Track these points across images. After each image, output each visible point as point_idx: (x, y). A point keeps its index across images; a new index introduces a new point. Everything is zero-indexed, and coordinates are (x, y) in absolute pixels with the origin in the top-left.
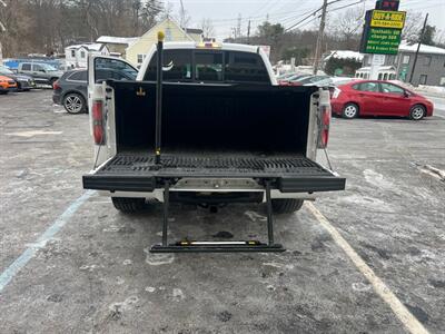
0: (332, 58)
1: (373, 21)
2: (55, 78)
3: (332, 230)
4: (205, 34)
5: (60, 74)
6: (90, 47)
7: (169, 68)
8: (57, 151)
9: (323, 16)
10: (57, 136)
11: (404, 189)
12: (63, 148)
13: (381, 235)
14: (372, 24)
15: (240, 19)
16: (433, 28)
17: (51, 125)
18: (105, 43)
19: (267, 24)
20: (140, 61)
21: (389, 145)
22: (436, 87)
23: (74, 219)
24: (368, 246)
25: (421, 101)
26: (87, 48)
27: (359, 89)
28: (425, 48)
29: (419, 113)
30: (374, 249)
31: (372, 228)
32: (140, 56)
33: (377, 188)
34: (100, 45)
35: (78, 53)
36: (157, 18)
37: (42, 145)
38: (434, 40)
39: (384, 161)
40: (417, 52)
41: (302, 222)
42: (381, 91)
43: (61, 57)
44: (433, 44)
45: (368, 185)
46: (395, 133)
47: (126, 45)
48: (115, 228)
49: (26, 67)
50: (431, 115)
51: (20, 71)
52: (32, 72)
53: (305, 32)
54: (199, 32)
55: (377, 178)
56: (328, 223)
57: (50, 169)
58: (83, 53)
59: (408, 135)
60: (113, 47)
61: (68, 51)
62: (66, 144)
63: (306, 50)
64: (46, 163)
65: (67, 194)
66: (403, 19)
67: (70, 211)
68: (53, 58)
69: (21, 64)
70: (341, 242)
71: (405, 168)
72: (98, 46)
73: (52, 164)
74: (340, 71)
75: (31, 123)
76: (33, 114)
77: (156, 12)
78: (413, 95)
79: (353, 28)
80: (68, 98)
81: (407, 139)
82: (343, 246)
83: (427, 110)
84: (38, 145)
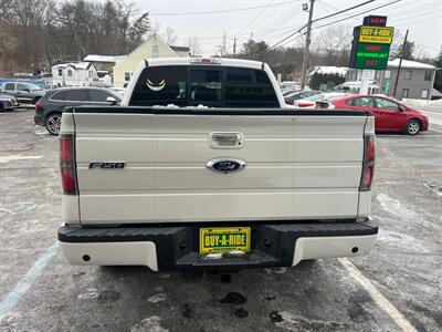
0: (316, 74)
1: (361, 37)
2: (38, 97)
3: (367, 284)
4: (191, 51)
5: (43, 93)
6: (77, 66)
7: (160, 88)
8: (33, 180)
9: (308, 33)
10: (35, 161)
11: (429, 219)
12: (42, 175)
13: (427, 289)
14: (361, 40)
15: (225, 38)
16: (412, 44)
17: (31, 148)
18: (92, 62)
19: (251, 42)
20: (127, 79)
21: (394, 164)
22: (419, 101)
23: (41, 279)
24: (418, 309)
25: (416, 115)
26: (74, 67)
27: (353, 104)
28: (406, 63)
29: (414, 128)
30: (427, 312)
31: (414, 280)
32: (127, 74)
33: (399, 219)
34: (87, 64)
35: (65, 72)
36: (145, 37)
37: (18, 172)
38: (413, 55)
39: (394, 183)
40: (400, 67)
41: (328, 272)
42: (375, 106)
43: (48, 76)
44: (412, 59)
45: (387, 215)
46: (395, 149)
47: (113, 64)
48: (93, 292)
49: (10, 87)
50: (426, 129)
51: (3, 90)
52: (15, 91)
53: (288, 49)
54: (187, 49)
55: (394, 205)
56: (358, 272)
57: (22, 204)
58: (70, 71)
59: (410, 151)
60: (100, 65)
61: (55, 70)
62: (45, 171)
63: (291, 66)
64: (19, 196)
65: (37, 239)
66: (391, 35)
67: (38, 267)
68: (40, 77)
69: (4, 84)
70: (383, 303)
71: (420, 192)
72: (85, 65)
73: (26, 197)
74: (324, 86)
75: (9, 147)
76: (12, 136)
77: (143, 31)
78: (408, 109)
79: (335, 45)
80: (51, 119)
81: (409, 156)
82: (388, 310)
83: (423, 124)
84: (13, 173)
